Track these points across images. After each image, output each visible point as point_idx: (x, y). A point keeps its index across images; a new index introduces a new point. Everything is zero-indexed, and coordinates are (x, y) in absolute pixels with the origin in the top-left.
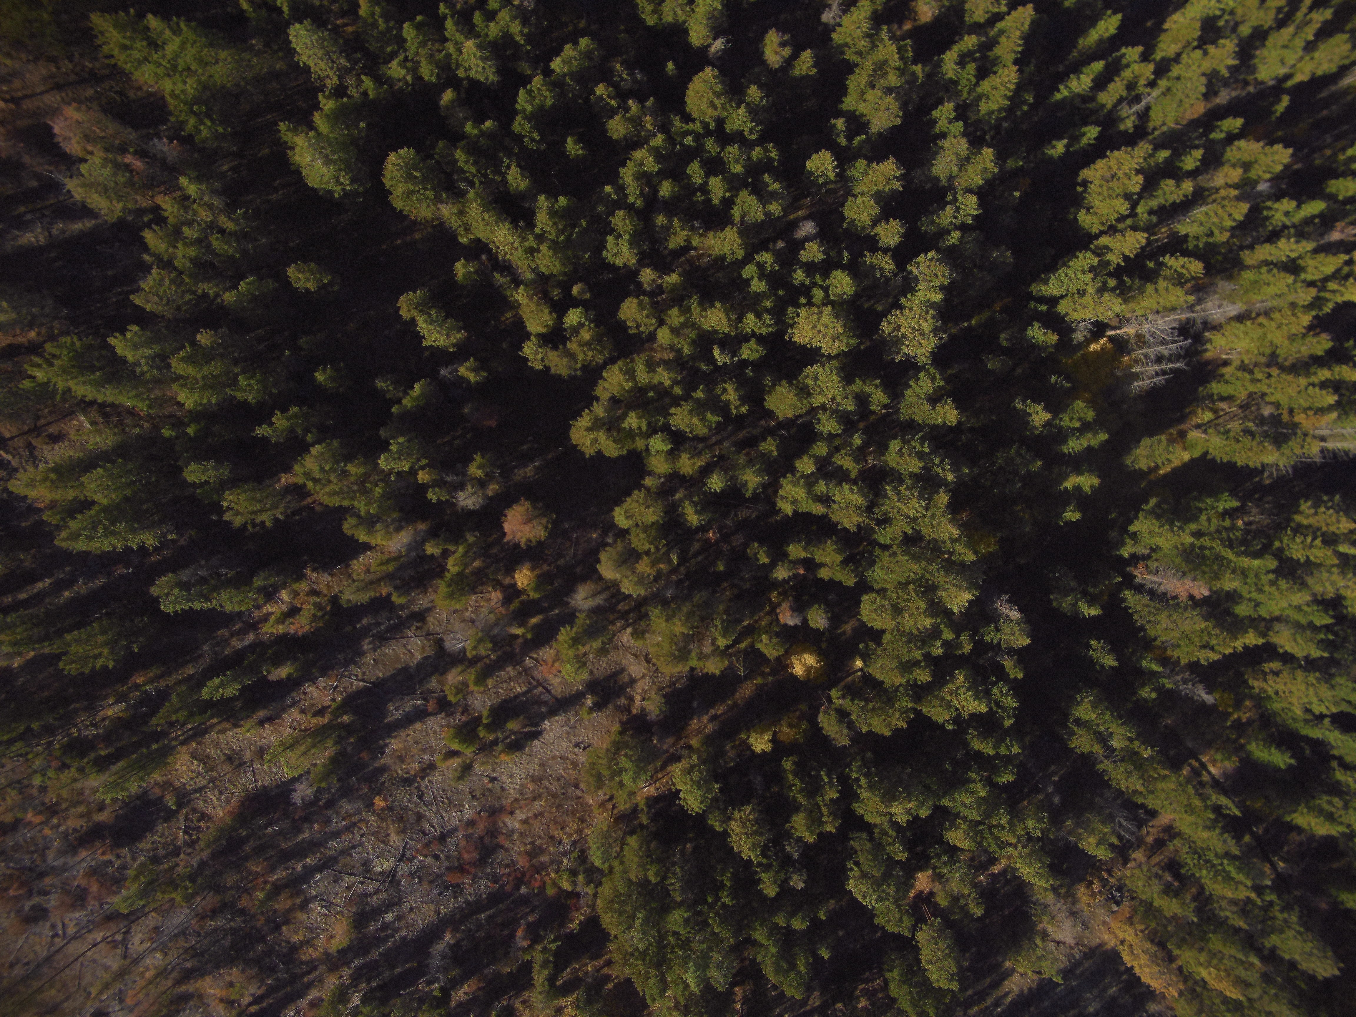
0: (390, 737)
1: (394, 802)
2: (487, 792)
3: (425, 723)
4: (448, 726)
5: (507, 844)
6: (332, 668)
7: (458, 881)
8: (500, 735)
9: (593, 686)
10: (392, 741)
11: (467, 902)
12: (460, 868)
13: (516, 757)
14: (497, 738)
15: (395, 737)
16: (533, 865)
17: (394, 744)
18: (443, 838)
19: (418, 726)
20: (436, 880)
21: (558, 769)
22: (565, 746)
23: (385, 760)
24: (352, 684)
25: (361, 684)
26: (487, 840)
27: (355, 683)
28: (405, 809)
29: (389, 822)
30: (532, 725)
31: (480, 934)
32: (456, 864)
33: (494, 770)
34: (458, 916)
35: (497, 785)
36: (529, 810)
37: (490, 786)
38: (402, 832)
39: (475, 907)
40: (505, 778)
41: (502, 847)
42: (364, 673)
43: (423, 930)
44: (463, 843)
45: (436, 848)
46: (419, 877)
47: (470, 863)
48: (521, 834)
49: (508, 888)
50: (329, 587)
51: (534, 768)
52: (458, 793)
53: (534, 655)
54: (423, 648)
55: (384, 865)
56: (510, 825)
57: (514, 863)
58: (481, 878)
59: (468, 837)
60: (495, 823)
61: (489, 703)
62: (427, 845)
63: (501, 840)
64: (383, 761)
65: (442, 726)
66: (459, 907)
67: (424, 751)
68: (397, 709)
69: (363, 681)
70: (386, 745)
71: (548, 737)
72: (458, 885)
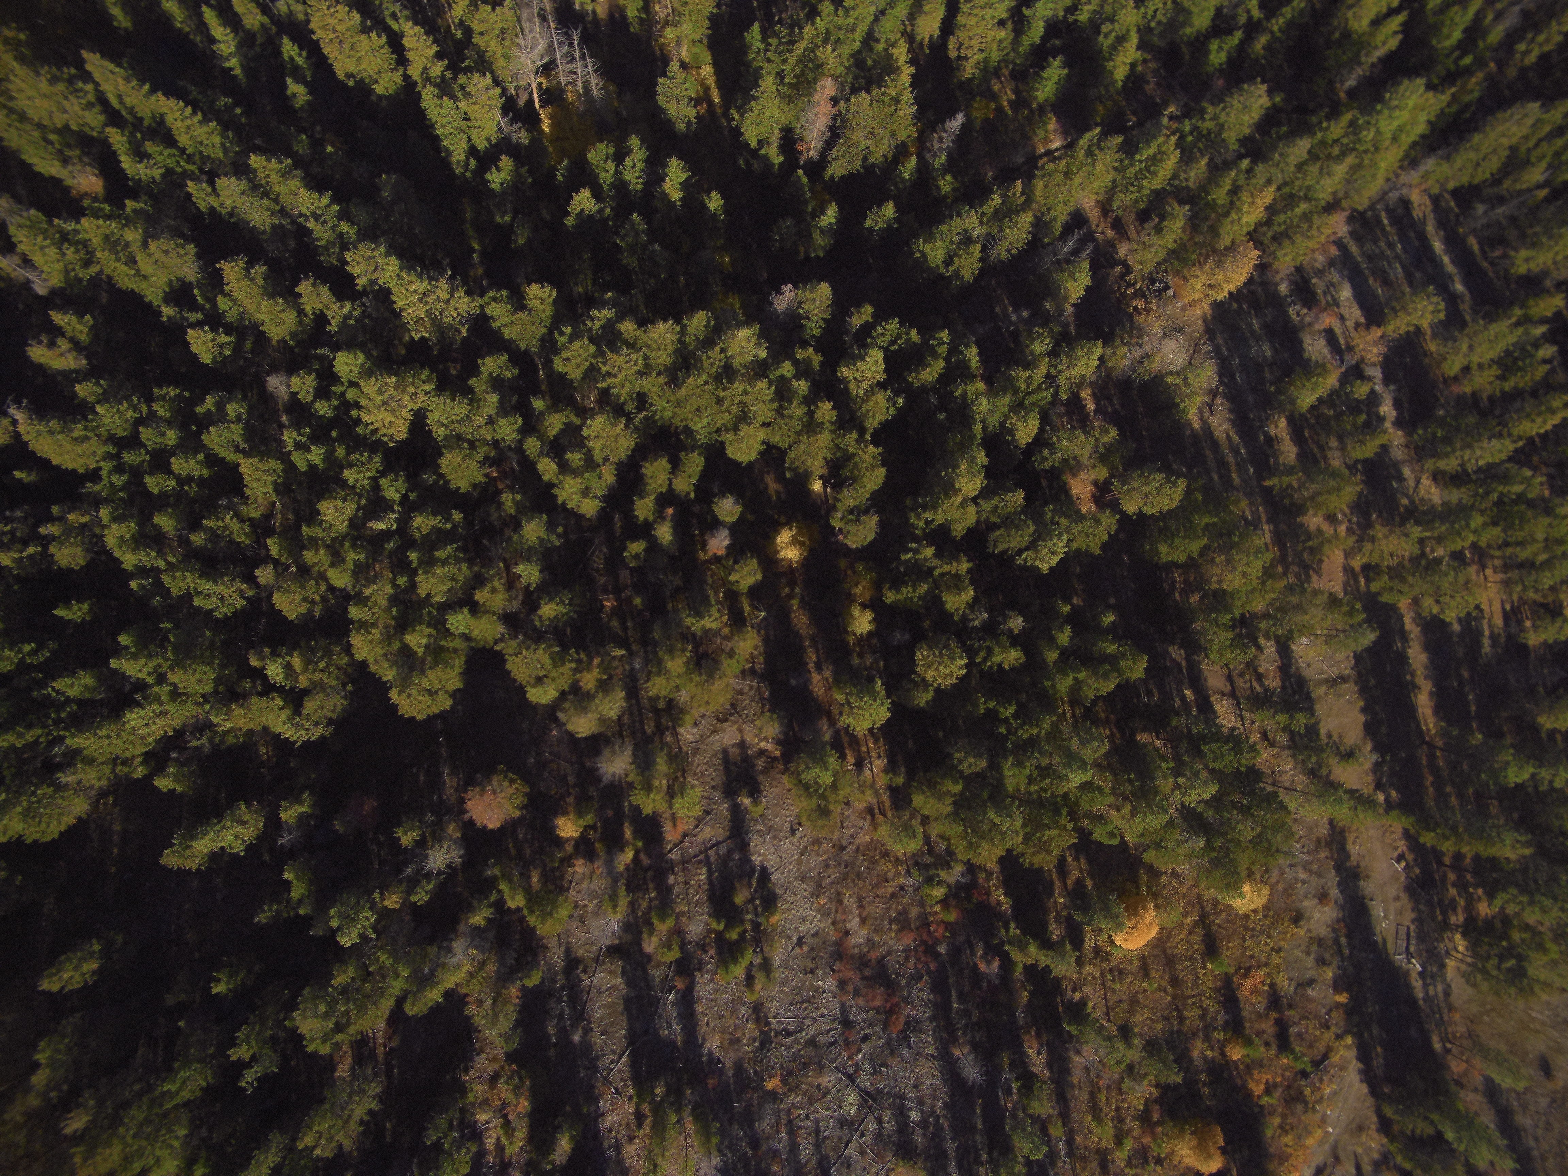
0: (701, 1046)
1: (782, 1067)
2: (813, 955)
3: (699, 998)
4: (715, 973)
5: (882, 950)
6: (593, 1087)
7: (902, 1020)
8: (749, 917)
9: (730, 791)
10: (707, 1045)
11: (933, 1018)
12: (889, 1013)
13: (782, 906)
14: (752, 921)
15: (704, 1040)
16: (917, 928)
17: (713, 1044)
18: (846, 1023)
19: (699, 1008)
20: (891, 1048)
21: (814, 861)
22: (790, 846)
23: (729, 1060)
24: (619, 1070)
25: (624, 1059)
26: (868, 972)
27: (620, 1065)
28: (796, 1056)
29: (803, 1080)
30: (751, 876)
31: (975, 1015)
32: (883, 1017)
33: (789, 938)
34: (944, 1035)
35: (809, 940)
36: (851, 912)
37: (806, 948)
38: (821, 1068)
39: (942, 1010)
40: (803, 928)
41: (883, 958)
42: (613, 1051)
43: (945, 1081)
44: (861, 1001)
45: (855, 1035)
46: (882, 1065)
47: (886, 1001)
48: (876, 931)
49: (933, 966)
50: (494, 1060)
51: (804, 890)
52: (800, 989)
53: (669, 846)
54: (611, 972)
55: (851, 1101)
56: (861, 941)
57: (906, 950)
58: (910, 993)
59: (857, 993)
60: (853, 957)
61: (706, 917)
62: (847, 1044)
63: (874, 955)
64: (729, 1064)
65: (712, 980)
66: (934, 1030)
67: (735, 1011)
68: (669, 1026)
69: (621, 1056)
70: (710, 1054)
71: (772, 862)
72: (907, 1023)
